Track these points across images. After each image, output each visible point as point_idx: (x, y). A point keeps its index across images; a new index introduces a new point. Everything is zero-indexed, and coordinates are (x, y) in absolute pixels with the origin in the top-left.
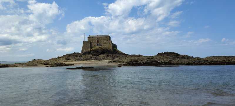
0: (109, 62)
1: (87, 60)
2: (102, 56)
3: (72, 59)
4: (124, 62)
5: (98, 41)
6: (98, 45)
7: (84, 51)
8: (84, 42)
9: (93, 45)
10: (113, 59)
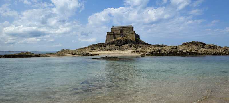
0: (132, 52)
1: (110, 50)
2: (125, 46)
3: (97, 50)
4: (147, 52)
5: (121, 32)
6: (121, 36)
7: (108, 42)
8: (108, 33)
9: (116, 36)
10: (136, 49)
